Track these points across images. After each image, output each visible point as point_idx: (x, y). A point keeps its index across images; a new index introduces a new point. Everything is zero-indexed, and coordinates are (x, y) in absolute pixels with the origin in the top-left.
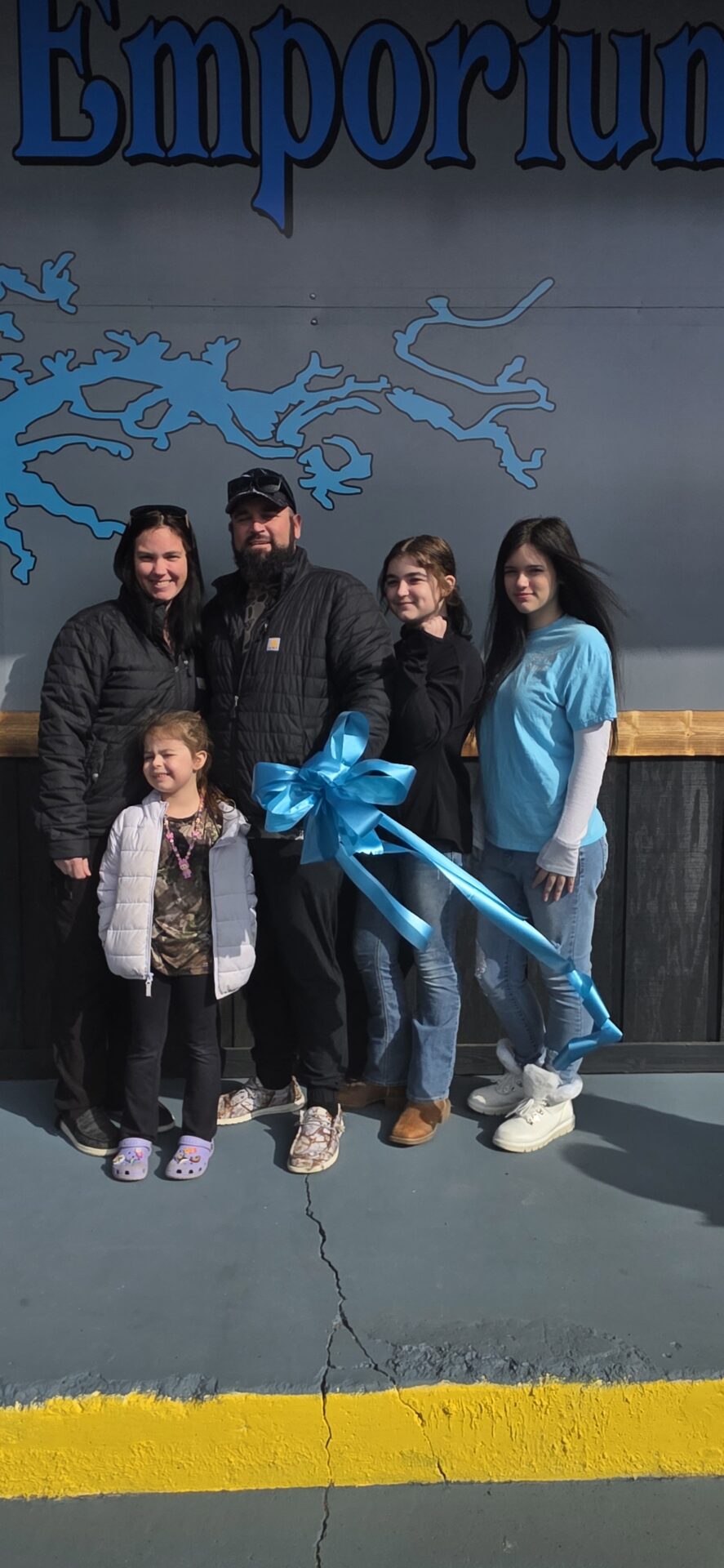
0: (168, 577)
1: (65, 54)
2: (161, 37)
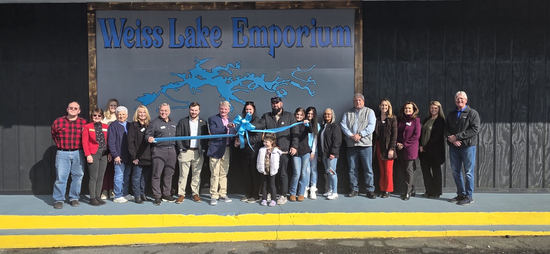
2: (255, 29)
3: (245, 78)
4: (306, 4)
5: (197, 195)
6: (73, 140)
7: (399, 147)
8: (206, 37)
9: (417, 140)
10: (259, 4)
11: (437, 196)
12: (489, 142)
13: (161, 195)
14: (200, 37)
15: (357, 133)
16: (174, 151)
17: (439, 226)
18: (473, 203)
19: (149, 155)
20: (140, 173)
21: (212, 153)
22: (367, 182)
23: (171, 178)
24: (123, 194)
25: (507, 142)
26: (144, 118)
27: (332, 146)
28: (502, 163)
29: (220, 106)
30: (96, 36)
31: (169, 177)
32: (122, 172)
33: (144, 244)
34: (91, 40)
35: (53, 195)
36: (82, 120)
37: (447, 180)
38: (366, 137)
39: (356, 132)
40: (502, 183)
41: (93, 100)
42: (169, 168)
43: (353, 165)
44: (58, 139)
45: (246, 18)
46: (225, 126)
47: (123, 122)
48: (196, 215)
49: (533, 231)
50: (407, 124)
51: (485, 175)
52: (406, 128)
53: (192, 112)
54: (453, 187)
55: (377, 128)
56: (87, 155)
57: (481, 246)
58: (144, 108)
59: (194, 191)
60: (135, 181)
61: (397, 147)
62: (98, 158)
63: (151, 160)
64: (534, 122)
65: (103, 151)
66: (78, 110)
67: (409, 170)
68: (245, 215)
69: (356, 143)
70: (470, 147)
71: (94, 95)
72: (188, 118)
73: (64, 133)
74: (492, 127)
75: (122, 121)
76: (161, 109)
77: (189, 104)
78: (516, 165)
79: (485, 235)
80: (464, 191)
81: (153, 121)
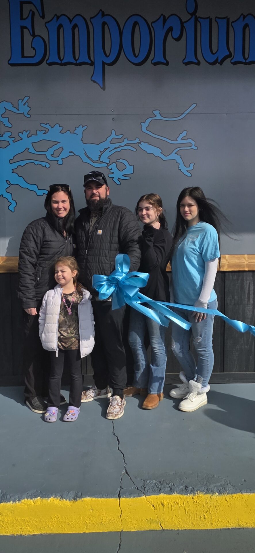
0: (63, 209)
1: (26, 28)
2: (59, 21)
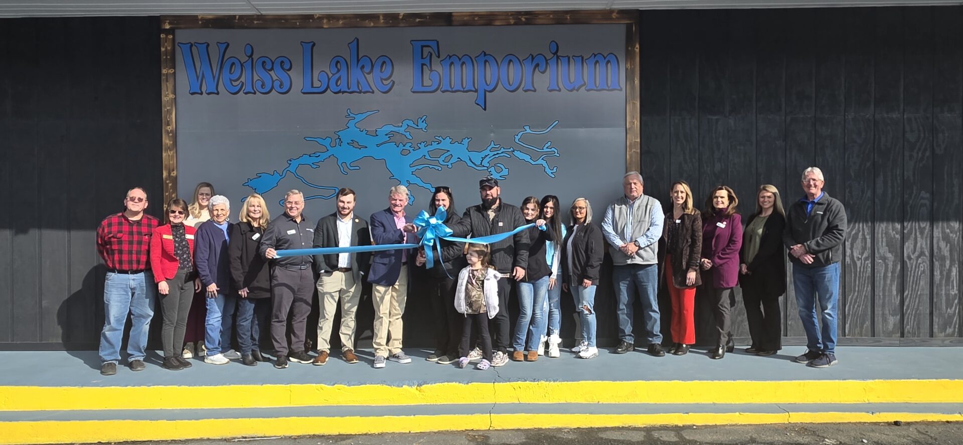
2: (451, 60)
3: (435, 146)
4: (540, 16)
5: (350, 351)
6: (137, 254)
7: (705, 265)
8: (365, 74)
9: (736, 253)
10: (458, 16)
11: (773, 352)
12: (864, 256)
13: (288, 351)
14: (356, 73)
15: (631, 241)
16: (310, 273)
17: (776, 404)
18: (836, 364)
19: (267, 281)
20: (251, 312)
21: (377, 278)
22: (649, 328)
23: (306, 320)
24: (220, 349)
25: (896, 256)
26: (257, 216)
27: (588, 264)
28: (887, 294)
29: (392, 195)
30: (174, 73)
31: (301, 319)
32: (218, 310)
33: (258, 437)
34: (167, 81)
35: (100, 352)
36: (150, 219)
37: (789, 323)
38: (647, 249)
39: (628, 240)
40: (888, 328)
41: (170, 185)
42: (302, 303)
43: (624, 297)
44: (110, 252)
45: (436, 40)
46: (400, 229)
47: (221, 223)
48: (349, 385)
49: (943, 413)
50: (719, 224)
51: (856, 315)
52: (717, 232)
53: (341, 204)
54: (800, 336)
55: (666, 232)
56: (158, 281)
57: (851, 440)
58: (258, 198)
59: (345, 343)
60: (243, 325)
61: (701, 266)
62: (178, 286)
63: (271, 290)
64: (943, 220)
65: (187, 273)
66: (144, 201)
67: (722, 306)
68: (433, 385)
69: (629, 259)
70: (830, 266)
71: (172, 176)
72: (335, 215)
73: (120, 242)
74: (868, 229)
75: (220, 220)
76: (289, 200)
77: (337, 191)
78: (911, 297)
79: (858, 421)
80: (819, 343)
81: (273, 221)
